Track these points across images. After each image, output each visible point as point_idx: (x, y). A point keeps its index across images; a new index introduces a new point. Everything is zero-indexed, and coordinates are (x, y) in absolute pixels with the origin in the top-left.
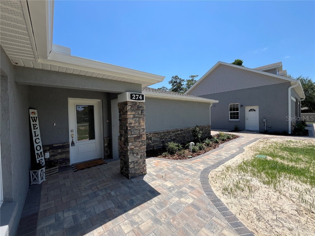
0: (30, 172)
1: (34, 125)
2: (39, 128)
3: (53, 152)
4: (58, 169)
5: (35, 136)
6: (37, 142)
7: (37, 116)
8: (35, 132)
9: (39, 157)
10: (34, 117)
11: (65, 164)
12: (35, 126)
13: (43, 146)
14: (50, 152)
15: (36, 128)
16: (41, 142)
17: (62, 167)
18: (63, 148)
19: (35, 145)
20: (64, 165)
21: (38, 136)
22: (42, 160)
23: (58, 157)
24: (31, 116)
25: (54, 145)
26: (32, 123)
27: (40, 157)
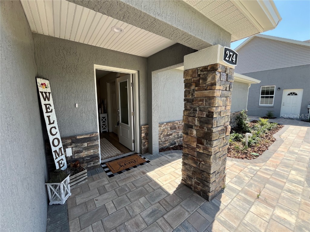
0: (46, 186)
1: (46, 105)
2: (54, 110)
3: (76, 147)
4: (86, 174)
5: (50, 124)
6: (54, 133)
7: (50, 91)
8: (49, 117)
9: (57, 156)
10: (46, 93)
11: (94, 164)
12: (49, 108)
13: (62, 139)
14: (72, 147)
15: (50, 110)
16: (58, 133)
17: (90, 167)
18: (90, 141)
19: (51, 138)
20: (92, 165)
21: (53, 123)
22: (62, 159)
23: (84, 154)
24: (41, 89)
25: (78, 137)
26: (43, 102)
27: (59, 157)
